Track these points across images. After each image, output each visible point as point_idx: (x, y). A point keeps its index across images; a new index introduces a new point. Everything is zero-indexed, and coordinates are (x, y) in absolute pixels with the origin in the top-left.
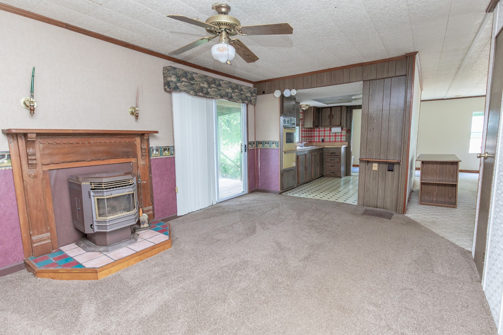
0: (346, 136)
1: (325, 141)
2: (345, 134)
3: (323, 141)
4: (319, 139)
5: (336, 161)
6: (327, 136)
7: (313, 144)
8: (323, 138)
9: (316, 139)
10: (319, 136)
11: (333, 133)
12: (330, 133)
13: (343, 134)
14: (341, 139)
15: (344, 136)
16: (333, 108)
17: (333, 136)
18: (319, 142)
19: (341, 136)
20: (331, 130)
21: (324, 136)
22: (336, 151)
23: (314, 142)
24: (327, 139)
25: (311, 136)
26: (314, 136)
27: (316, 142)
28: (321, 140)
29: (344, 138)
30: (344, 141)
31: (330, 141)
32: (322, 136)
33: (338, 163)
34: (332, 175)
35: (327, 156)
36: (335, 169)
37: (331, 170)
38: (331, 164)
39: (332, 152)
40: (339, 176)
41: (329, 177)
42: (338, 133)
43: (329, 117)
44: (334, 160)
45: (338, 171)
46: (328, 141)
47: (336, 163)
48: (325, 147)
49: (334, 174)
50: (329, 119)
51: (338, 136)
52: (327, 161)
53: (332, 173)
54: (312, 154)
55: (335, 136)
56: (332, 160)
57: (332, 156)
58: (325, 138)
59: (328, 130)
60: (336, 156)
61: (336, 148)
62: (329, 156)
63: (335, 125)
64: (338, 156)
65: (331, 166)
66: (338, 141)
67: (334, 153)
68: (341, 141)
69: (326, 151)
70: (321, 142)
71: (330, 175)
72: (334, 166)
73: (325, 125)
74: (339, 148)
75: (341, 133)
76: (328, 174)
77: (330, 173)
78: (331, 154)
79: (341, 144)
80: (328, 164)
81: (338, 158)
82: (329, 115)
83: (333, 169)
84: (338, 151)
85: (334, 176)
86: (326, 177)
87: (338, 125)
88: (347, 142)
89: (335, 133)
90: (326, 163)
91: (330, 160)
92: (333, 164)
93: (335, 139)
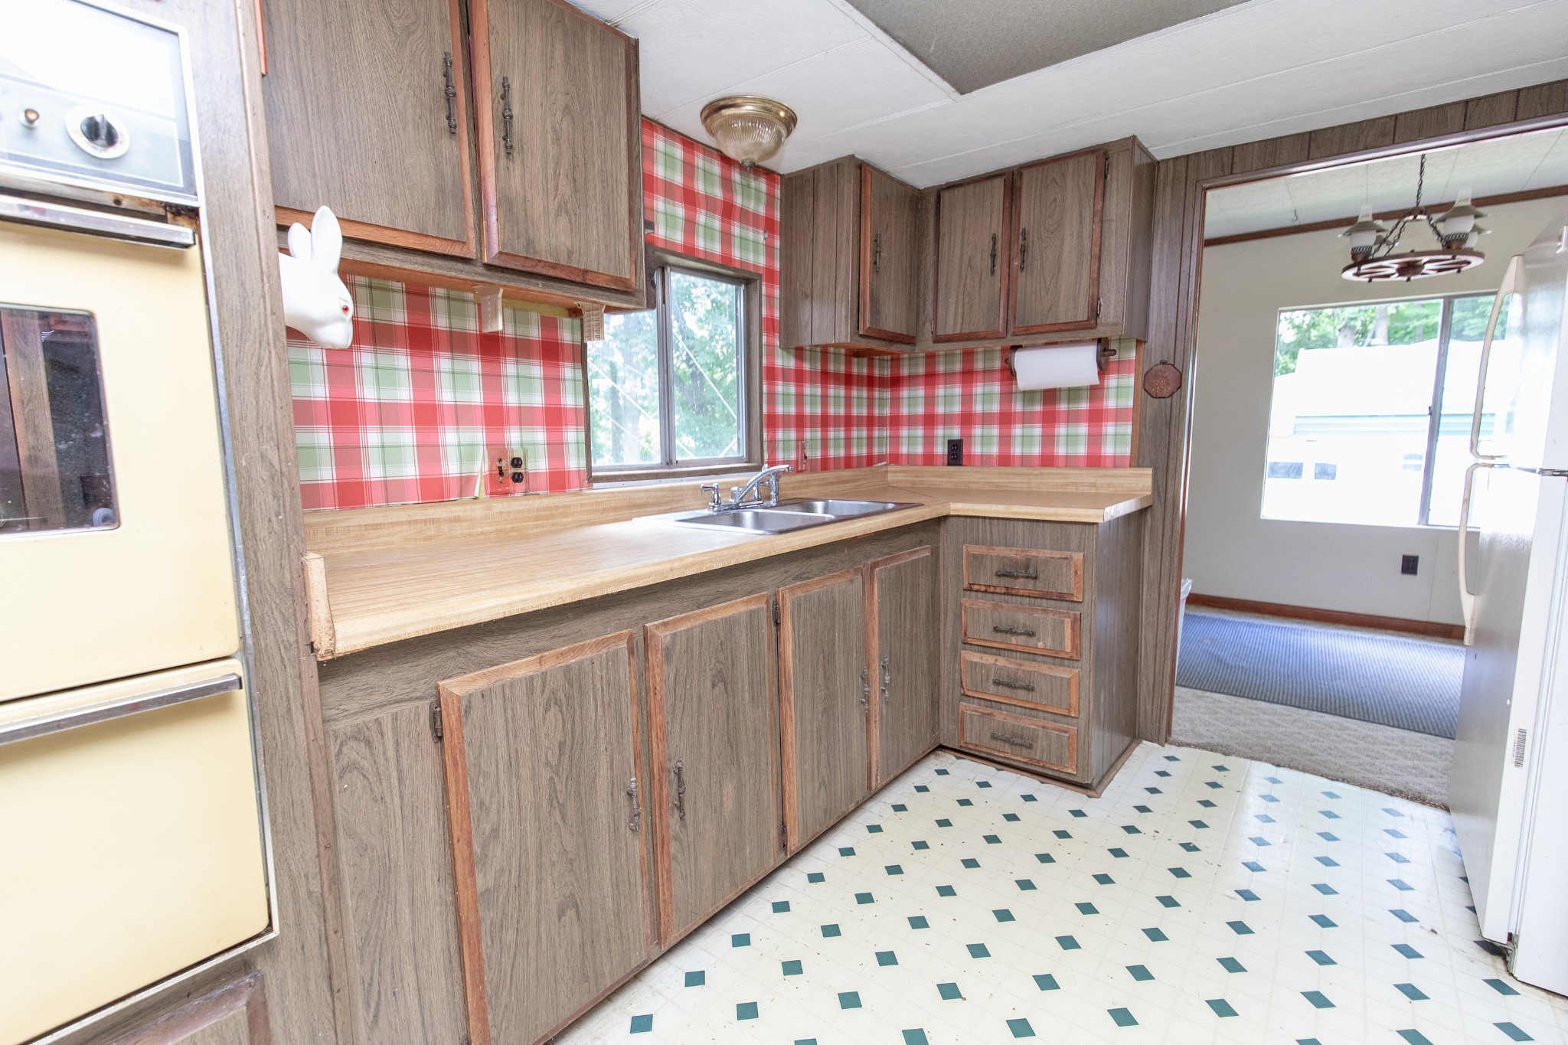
0: (1137, 415)
1: (970, 456)
2: (1130, 403)
3: (956, 453)
4: (929, 440)
5: (1049, 644)
6: (986, 419)
7: (890, 477)
8: (956, 433)
9: (911, 441)
10: (930, 420)
11: (1029, 395)
12: (1007, 396)
13: (1111, 403)
14: (1095, 439)
15: (1119, 415)
16: (1025, 173)
17: (1027, 419)
18: (929, 459)
19: (1096, 417)
20: (1009, 374)
21: (967, 419)
23: (895, 459)
24: (984, 442)
25: (870, 422)
26: (895, 421)
27: (911, 459)
28: (941, 449)
29: (1117, 440)
30: (1116, 462)
31: (1005, 460)
32: (948, 420)
33: (1066, 662)
34: (1009, 759)
35: (965, 590)
36: (1034, 713)
37: (1000, 716)
38: (1002, 662)
39: (1011, 559)
40: (1071, 778)
41: (986, 771)
42: (1073, 393)
43: (993, 256)
44: (1031, 634)
45: (1066, 732)
46: (990, 457)
47: (1049, 660)
48: (952, 513)
49: (1025, 751)
50: (993, 272)
51: (1072, 418)
52: (965, 634)
53: (1007, 748)
54: (783, 597)
55: (1049, 419)
56: (1009, 636)
57: (1009, 592)
58: (970, 437)
59: (998, 376)
60: (1046, 596)
61: (1046, 525)
62: (986, 591)
63: (1046, 329)
64: (1061, 597)
65: (997, 683)
66: (1070, 461)
67: (1031, 571)
68: (1094, 461)
69: (965, 550)
70: (943, 465)
71: (993, 752)
72: (1029, 689)
73: (966, 330)
74: (1075, 527)
75: (1095, 392)
76: (974, 742)
77: (994, 737)
78: (998, 575)
79: (1094, 485)
80: (975, 657)
81: (1068, 622)
82: (994, 239)
83: (1018, 709)
84: (1065, 558)
85: (1021, 765)
86: (958, 758)
87: (1072, 327)
88: (1149, 471)
89: (1050, 396)
90: (960, 644)
91: (996, 630)
92: (1019, 662)
93: (1048, 439)
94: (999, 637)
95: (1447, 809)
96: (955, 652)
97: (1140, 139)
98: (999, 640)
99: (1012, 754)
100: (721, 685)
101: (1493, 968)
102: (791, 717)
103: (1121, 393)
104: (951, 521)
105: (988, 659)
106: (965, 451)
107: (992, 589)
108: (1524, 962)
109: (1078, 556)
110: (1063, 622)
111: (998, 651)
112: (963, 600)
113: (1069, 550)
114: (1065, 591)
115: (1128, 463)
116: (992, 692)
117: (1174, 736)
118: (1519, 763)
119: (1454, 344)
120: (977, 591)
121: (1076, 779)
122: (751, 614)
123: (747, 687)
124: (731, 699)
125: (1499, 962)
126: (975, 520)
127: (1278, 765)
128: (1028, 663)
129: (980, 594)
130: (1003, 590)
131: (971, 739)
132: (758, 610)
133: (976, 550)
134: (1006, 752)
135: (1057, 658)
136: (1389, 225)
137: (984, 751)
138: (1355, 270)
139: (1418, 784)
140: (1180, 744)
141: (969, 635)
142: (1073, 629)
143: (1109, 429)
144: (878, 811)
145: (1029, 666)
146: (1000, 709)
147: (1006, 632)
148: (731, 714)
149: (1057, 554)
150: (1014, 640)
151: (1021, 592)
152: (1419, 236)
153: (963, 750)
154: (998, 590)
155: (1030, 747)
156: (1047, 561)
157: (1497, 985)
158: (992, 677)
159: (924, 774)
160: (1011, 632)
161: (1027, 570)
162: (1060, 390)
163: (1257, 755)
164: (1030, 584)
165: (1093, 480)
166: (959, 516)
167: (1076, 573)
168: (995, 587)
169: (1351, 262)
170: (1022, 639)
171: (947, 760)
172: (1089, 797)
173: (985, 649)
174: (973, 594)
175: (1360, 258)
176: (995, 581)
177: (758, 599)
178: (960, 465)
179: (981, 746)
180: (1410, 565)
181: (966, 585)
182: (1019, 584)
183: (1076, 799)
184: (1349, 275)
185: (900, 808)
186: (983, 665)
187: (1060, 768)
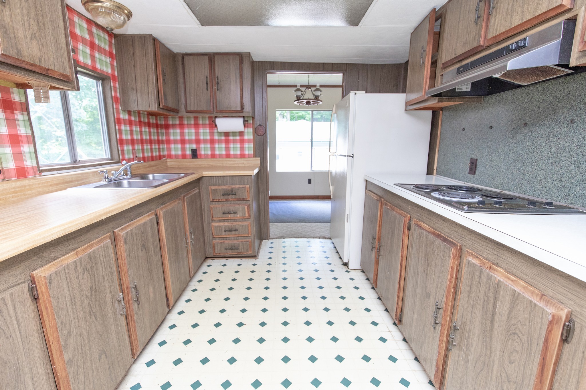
0: (254, 141)
1: (200, 155)
2: (252, 137)
3: (195, 154)
4: (183, 149)
5: (241, 215)
6: (205, 141)
7: (168, 164)
8: (194, 146)
9: (176, 150)
10: (183, 142)
11: (220, 134)
12: (212, 134)
13: (246, 137)
14: (242, 149)
15: (249, 141)
16: (216, 57)
17: (220, 142)
18: (184, 156)
19: (242, 141)
20: (213, 125)
21: (198, 141)
22: (237, 186)
23: (170, 156)
24: (205, 150)
25: (159, 142)
26: (168, 142)
27: (177, 156)
28: (189, 153)
29: (249, 148)
30: (249, 156)
31: (213, 156)
32: (190, 142)
33: (246, 220)
34: (231, 255)
35: (211, 202)
36: (237, 238)
37: (227, 242)
38: (226, 224)
39: (226, 189)
40: (250, 255)
41: (223, 261)
42: (234, 133)
43: (207, 84)
44: (235, 213)
45: (248, 241)
46: (208, 155)
47: (241, 220)
48: (204, 175)
49: (236, 251)
50: (207, 89)
51: (234, 142)
52: (213, 217)
53: (230, 251)
54: (159, 212)
55: (227, 142)
56: (228, 215)
57: (227, 200)
58: (200, 148)
59: (208, 126)
60: (239, 200)
61: (236, 177)
62: (219, 201)
63: (228, 112)
64: (243, 200)
65: (225, 231)
66: (235, 156)
67: (234, 192)
68: (243, 156)
69: (210, 188)
70: (190, 158)
71: (225, 254)
72: (236, 230)
73: (199, 109)
74: (246, 177)
75: (241, 134)
76: (219, 253)
77: (226, 249)
78: (223, 195)
79: (243, 163)
80: (217, 224)
81: (246, 207)
82: (207, 77)
83: (232, 238)
84: (244, 187)
85: (235, 256)
86: (213, 260)
87: (236, 112)
88: (259, 159)
89: (227, 134)
90: (211, 221)
91: (224, 213)
92: (232, 223)
93: (227, 149)
94: (225, 215)
95: (331, 239)
96: (209, 224)
97: (251, 54)
98: (225, 217)
99: (232, 253)
100: (144, 250)
101: (345, 268)
102: (166, 257)
103: (249, 134)
104: (205, 178)
105: (221, 224)
106: (198, 153)
107: (221, 200)
108: (351, 266)
109: (247, 186)
110: (245, 208)
111: (224, 221)
112: (211, 206)
113: (244, 184)
114: (245, 197)
115: (252, 156)
116: (224, 235)
117: (271, 237)
118: (347, 222)
119: (314, 123)
120: (215, 202)
121: (252, 255)
122: (151, 220)
123: (152, 249)
124: (148, 254)
125: (346, 266)
126: (212, 177)
127: (296, 238)
128: (234, 222)
129: (216, 203)
130: (225, 200)
131: (218, 252)
132: (153, 218)
133: (213, 187)
134: (231, 253)
135: (244, 219)
136: (303, 89)
137: (222, 255)
138: (297, 102)
139: (323, 234)
140: (272, 239)
141: (214, 217)
142: (248, 209)
143: (246, 145)
144: (194, 284)
145: (235, 223)
146: (226, 239)
147: (227, 214)
148: (149, 260)
149: (241, 186)
150: (229, 216)
151: (231, 200)
152: (309, 94)
153: (215, 256)
154: (223, 200)
155: (238, 249)
156: (238, 189)
157: (347, 271)
158: (223, 230)
159: (204, 268)
160: (229, 213)
161: (231, 192)
162: (230, 132)
163: (291, 237)
164: (234, 197)
165: (243, 162)
166: (206, 176)
167: (247, 191)
168: (222, 199)
169: (296, 99)
170: (232, 215)
171: (209, 262)
172: (256, 259)
173: (220, 221)
174: (214, 203)
175: (298, 98)
176: (222, 197)
177: (152, 214)
178: (197, 158)
179: (221, 253)
180: (310, 181)
181: (211, 200)
182: (230, 197)
183: (252, 261)
184: (296, 103)
185: (200, 281)
186: (220, 226)
187: (247, 253)
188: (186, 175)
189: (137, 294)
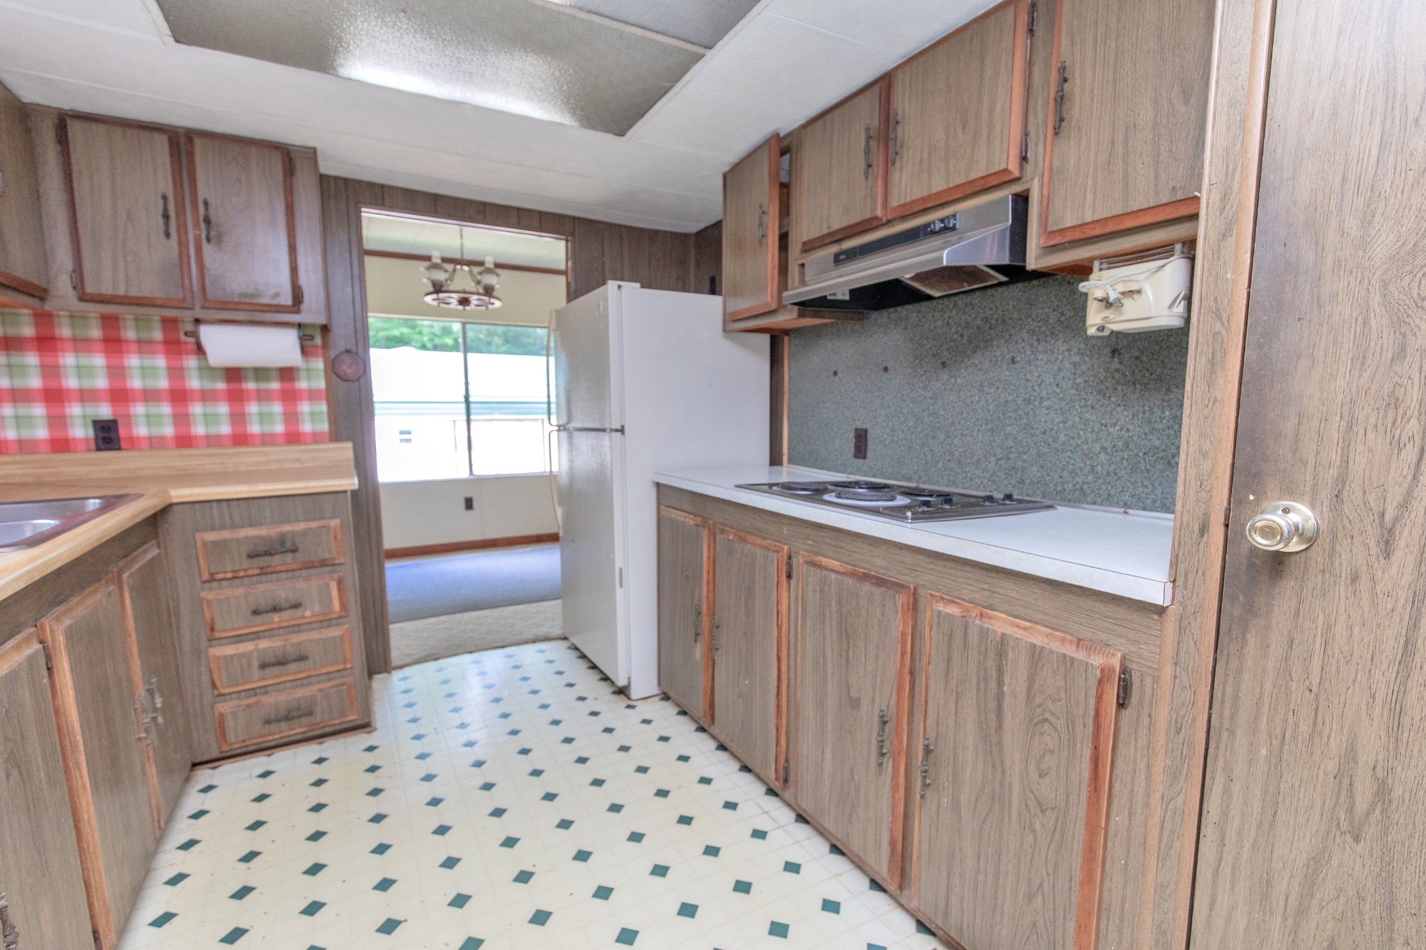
0: (330, 395)
1: (131, 439)
2: (322, 384)
3: (108, 436)
4: (57, 421)
5: (317, 609)
6: (149, 396)
8: (105, 411)
9: (22, 423)
10: (54, 396)
11: (208, 371)
13: (303, 384)
14: (291, 417)
15: (312, 395)
16: (197, 141)
17: (207, 396)
18: (60, 445)
19: (290, 397)
21: (120, 396)
22: (300, 526)
24: (149, 422)
27: (26, 446)
28: (81, 431)
29: (314, 416)
30: (316, 438)
31: (185, 441)
32: (86, 396)
33: (334, 622)
34: (285, 737)
35: (205, 582)
36: (306, 681)
37: (268, 700)
38: (264, 644)
39: (262, 538)
40: (352, 725)
41: (259, 763)
42: (261, 373)
43: (166, 216)
44: (296, 606)
45: (343, 685)
46: (162, 439)
47: (315, 625)
48: (175, 501)
49: (305, 720)
50: (167, 235)
51: (262, 396)
52: (212, 629)
53: (284, 725)
54: (52, 631)
55: (236, 397)
56: (270, 615)
57: (263, 572)
58: (128, 416)
59: (161, 347)
60: (309, 566)
61: (296, 498)
62: (234, 578)
63: (247, 307)
64: (323, 563)
65: (263, 666)
66: (267, 440)
67: (288, 545)
68: (293, 437)
69: (198, 540)
70: (89, 450)
71: (265, 739)
72: (302, 658)
73: (134, 292)
74: (329, 496)
75: (287, 374)
76: (241, 738)
77: (268, 722)
78: (251, 556)
79: (298, 460)
80: (230, 650)
81: (334, 585)
82: (165, 198)
83: (288, 685)
84: (323, 527)
85: (299, 737)
86: (214, 768)
87: (273, 309)
88: (350, 445)
89: (233, 374)
90: (204, 642)
91: (256, 612)
92: (284, 638)
93: (238, 418)
94: (258, 619)
95: (565, 638)
96: (198, 652)
97: (319, 153)
98: (259, 624)
99: (291, 729)
100: (15, 772)
101: (621, 702)
102: (84, 786)
103: (314, 377)
104: (176, 508)
105: (248, 647)
106: (123, 432)
107: (242, 574)
108: (635, 694)
109: (335, 523)
110: (328, 586)
111: (256, 636)
112: (203, 594)
113: (323, 518)
114: (327, 556)
115: (327, 437)
116: (257, 679)
117: (394, 664)
118: (621, 586)
119: (470, 355)
120: (220, 580)
121: (358, 723)
122: (31, 660)
123: (41, 763)
124: (27, 786)
125: (622, 696)
126: (207, 505)
127: (471, 652)
128: (291, 636)
129: (224, 583)
130: (257, 571)
131: (236, 735)
132: (36, 652)
133: (211, 536)
134: (286, 730)
135: (326, 621)
136: (449, 267)
137: (252, 743)
138: (435, 296)
139: (541, 631)
140: (401, 667)
141: (217, 627)
142: (339, 589)
143: (305, 407)
144: (170, 861)
145: (296, 639)
146: (266, 693)
147: (267, 612)
148: (31, 805)
149: (313, 525)
150: (276, 617)
151: (278, 569)
152: (463, 279)
153: (224, 755)
154: (250, 572)
155: (310, 714)
156: (304, 533)
157: (629, 707)
158: (255, 665)
159: (194, 801)
160: (275, 609)
161: (284, 546)
162: (245, 369)
163: (455, 652)
164: (289, 558)
165: (296, 456)
166: (183, 503)
167: (335, 538)
168: (245, 570)
169: (431, 289)
170: (286, 615)
171: (205, 776)
172: (369, 732)
173: (239, 639)
174: (215, 584)
175: (438, 288)
176: (247, 563)
177: (27, 640)
178: (119, 449)
179: (250, 739)
180: (469, 504)
181: (206, 576)
182: (276, 560)
183: (359, 741)
184: (429, 299)
185: (189, 845)
186: (242, 655)
187: (341, 720)
188: (110, 503)
189: (10, 939)
